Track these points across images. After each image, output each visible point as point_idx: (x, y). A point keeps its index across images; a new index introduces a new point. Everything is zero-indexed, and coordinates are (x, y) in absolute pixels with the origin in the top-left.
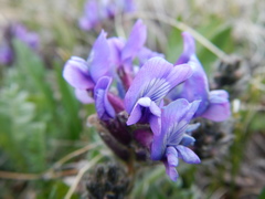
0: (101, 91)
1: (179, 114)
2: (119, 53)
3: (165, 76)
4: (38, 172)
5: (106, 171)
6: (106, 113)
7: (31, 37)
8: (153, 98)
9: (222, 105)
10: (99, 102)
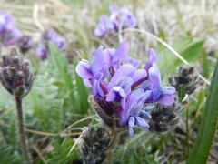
0: (96, 81)
1: (138, 98)
2: (111, 58)
3: (131, 75)
4: (56, 132)
5: (96, 130)
6: (98, 94)
7: (60, 39)
8: (123, 88)
9: (169, 95)
10: (94, 87)
